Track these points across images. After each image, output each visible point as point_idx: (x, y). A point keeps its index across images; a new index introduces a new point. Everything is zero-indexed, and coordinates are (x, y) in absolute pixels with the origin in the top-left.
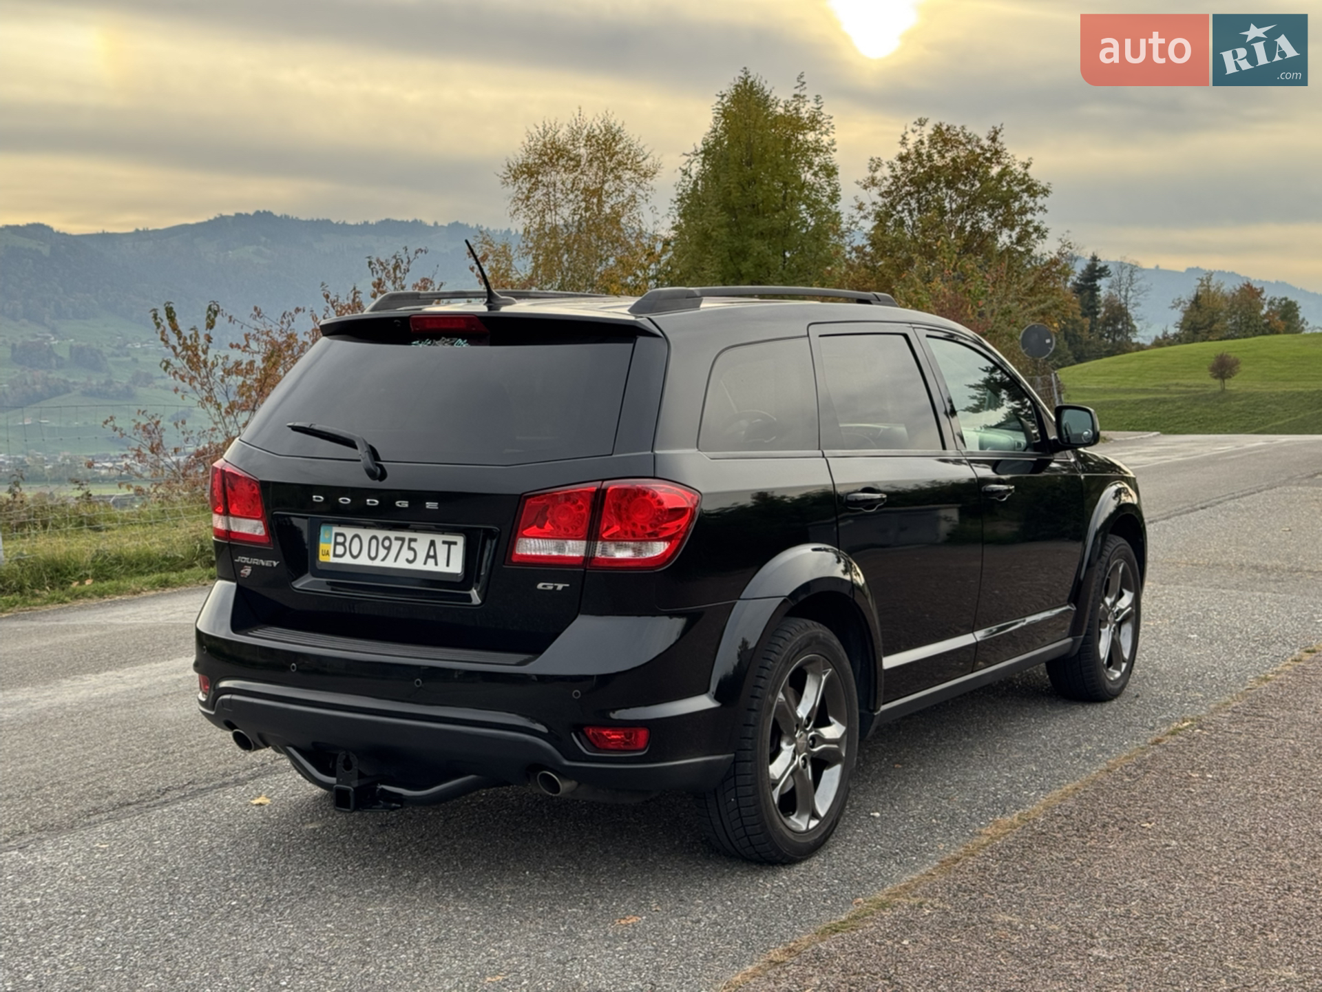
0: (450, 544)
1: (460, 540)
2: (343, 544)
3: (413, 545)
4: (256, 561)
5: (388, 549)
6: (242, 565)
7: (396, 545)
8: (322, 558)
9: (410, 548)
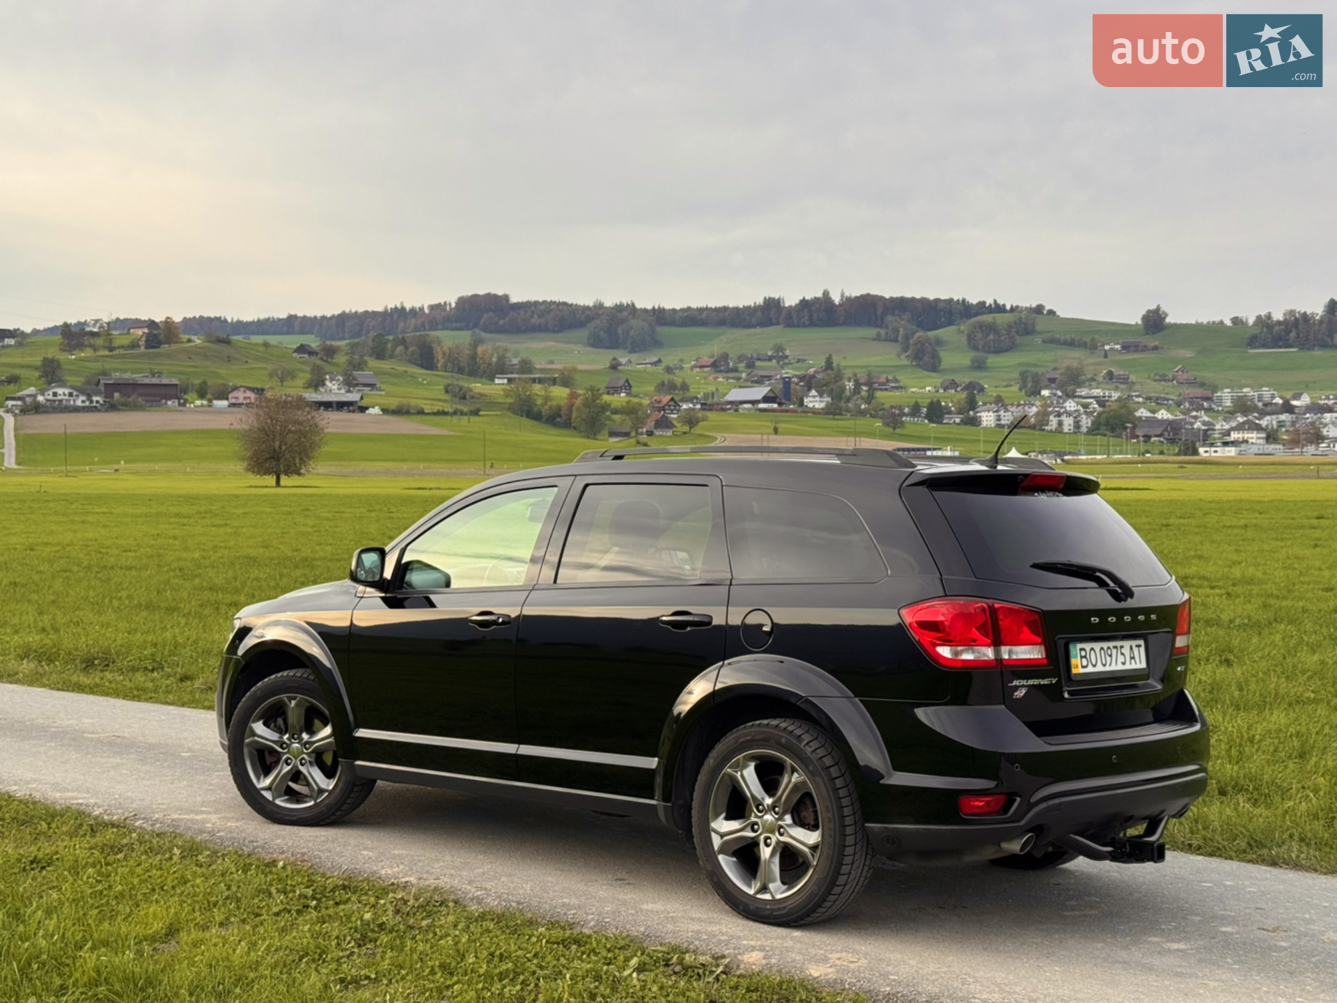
0: (1138, 646)
1: (1142, 642)
2: (1085, 657)
3: (1123, 651)
4: (1031, 682)
5: (1111, 656)
6: (1016, 688)
7: (1114, 651)
8: (1074, 671)
9: (1122, 654)
